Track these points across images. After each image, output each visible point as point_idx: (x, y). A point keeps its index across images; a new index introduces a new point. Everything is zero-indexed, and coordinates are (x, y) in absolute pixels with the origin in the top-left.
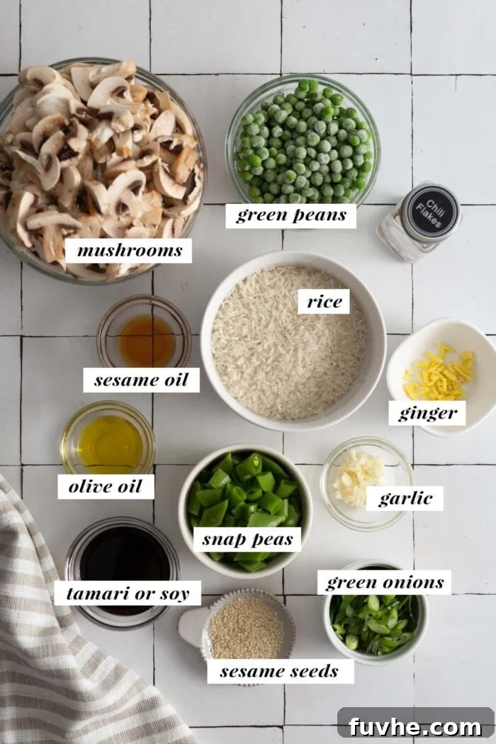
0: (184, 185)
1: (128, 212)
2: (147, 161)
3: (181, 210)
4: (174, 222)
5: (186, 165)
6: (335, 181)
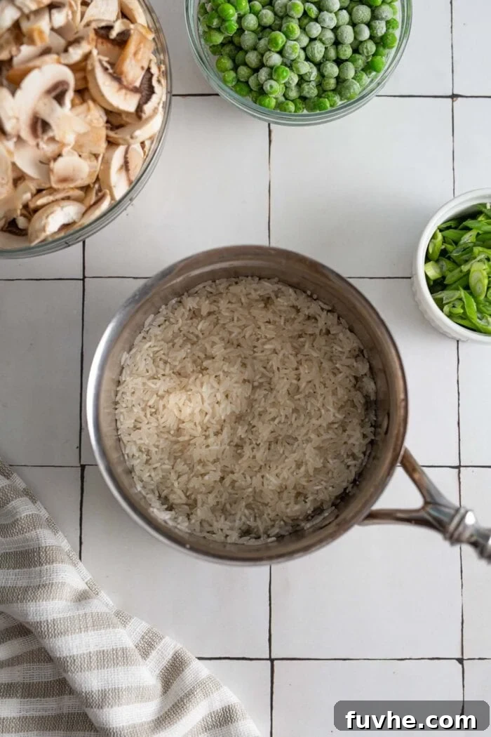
0: (136, 90)
1: (50, 134)
2: (76, 54)
3: (134, 131)
4: (127, 152)
5: (138, 61)
6: (343, 58)
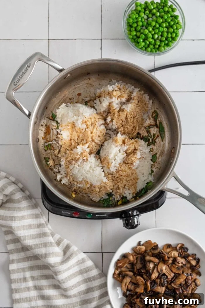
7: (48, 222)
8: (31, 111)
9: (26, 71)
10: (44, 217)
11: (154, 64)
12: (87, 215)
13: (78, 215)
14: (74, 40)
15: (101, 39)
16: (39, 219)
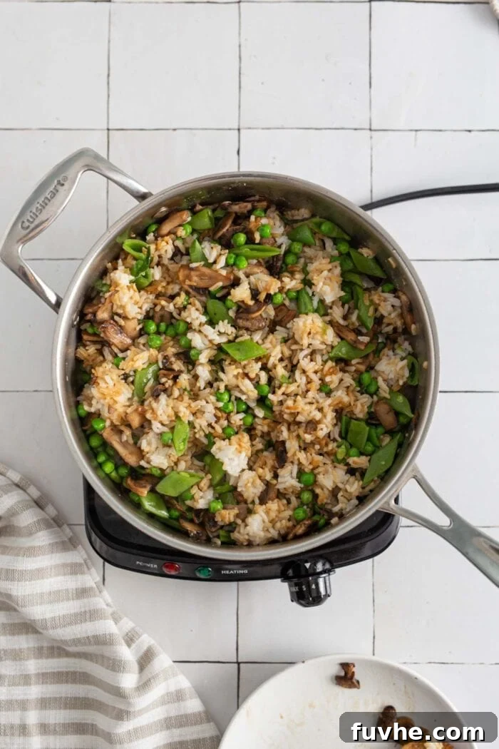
7: (104, 584)
8: (61, 296)
9: (54, 194)
10: (93, 570)
11: (371, 191)
12: (199, 571)
13: (176, 570)
14: (171, 131)
15: (239, 130)
16: (79, 577)
